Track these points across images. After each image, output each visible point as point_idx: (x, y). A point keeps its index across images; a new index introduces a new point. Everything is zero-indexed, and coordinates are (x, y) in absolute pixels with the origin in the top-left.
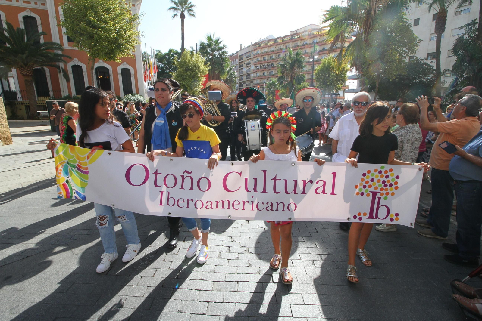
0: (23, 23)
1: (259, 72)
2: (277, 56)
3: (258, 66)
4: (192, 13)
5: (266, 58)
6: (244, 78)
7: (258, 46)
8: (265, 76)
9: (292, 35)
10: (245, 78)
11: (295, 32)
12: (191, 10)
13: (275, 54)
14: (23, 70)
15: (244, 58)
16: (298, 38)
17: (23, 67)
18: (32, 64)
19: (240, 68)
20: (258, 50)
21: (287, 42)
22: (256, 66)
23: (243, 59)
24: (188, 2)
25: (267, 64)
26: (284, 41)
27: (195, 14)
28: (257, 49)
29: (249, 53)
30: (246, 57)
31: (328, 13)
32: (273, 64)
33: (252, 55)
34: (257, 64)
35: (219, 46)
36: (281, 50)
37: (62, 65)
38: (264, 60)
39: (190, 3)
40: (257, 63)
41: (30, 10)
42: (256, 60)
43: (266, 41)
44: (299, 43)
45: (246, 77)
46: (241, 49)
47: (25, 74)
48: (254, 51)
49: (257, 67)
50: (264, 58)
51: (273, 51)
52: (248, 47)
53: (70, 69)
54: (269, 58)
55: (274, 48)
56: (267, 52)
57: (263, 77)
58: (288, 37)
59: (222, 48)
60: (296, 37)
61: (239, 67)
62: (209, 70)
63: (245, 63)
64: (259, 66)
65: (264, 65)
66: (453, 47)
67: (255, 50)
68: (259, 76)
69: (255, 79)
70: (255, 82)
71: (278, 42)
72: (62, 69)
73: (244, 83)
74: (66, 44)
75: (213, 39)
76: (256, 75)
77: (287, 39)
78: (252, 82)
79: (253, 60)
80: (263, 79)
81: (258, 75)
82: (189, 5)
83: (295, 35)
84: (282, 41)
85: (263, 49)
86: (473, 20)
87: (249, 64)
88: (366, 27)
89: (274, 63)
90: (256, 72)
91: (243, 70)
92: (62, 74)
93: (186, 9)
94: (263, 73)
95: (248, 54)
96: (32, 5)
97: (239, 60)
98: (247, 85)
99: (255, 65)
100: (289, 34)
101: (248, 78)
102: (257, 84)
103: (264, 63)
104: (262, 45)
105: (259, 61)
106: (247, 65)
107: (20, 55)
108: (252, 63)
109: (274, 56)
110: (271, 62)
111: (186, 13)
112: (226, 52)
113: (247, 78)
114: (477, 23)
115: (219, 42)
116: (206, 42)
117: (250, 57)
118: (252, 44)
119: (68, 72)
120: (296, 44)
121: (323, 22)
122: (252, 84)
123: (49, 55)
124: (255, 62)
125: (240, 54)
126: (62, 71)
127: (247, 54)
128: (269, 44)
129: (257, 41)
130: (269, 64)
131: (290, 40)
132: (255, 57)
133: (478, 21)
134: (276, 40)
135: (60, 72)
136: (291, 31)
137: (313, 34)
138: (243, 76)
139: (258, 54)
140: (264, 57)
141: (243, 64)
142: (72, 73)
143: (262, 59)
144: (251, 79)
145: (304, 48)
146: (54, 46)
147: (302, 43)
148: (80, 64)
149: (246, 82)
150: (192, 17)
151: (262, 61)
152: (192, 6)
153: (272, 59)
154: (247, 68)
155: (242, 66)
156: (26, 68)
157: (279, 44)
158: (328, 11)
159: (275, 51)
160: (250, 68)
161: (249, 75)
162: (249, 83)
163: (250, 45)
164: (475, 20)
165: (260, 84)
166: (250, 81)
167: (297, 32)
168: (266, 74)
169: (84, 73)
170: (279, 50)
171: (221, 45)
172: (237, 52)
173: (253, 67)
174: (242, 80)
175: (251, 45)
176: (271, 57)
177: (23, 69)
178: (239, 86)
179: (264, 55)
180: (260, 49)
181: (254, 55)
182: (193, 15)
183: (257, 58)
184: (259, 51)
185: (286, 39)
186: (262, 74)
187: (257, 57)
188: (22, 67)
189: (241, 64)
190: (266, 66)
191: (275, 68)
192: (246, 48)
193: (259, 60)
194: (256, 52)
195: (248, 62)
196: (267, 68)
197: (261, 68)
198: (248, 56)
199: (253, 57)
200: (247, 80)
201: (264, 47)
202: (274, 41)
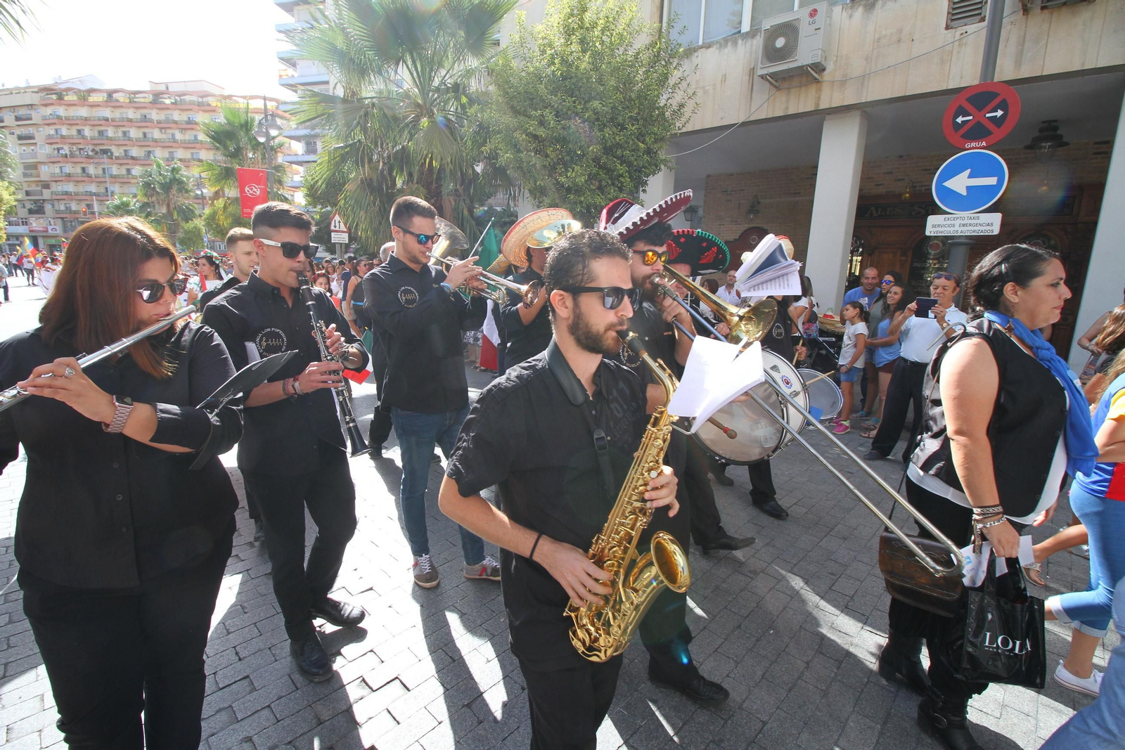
1: (70, 165)
2: (120, 134)
3: (62, 148)
5: (87, 132)
7: (54, 97)
8: (89, 176)
9: (157, 95)
10: (21, 172)
11: (163, 88)
13: (114, 129)
15: (8, 118)
16: (172, 103)
20: (57, 107)
21: (145, 108)
22: (55, 147)
25: (91, 147)
26: (135, 102)
28: (52, 104)
29: (26, 107)
30: (14, 118)
32: (109, 149)
34: (57, 143)
36: (130, 120)
38: (80, 136)
40: (58, 141)
42: (52, 132)
43: (80, 91)
44: (176, 116)
48: (43, 108)
49: (58, 150)
50: (79, 131)
51: (107, 120)
52: (18, 91)
54: (97, 134)
55: (107, 113)
56: (86, 119)
57: (86, 179)
58: (146, 95)
60: (168, 102)
63: (13, 134)
64: (66, 148)
65: (80, 149)
67: (46, 105)
68: (69, 175)
69: (56, 181)
70: (57, 188)
71: (117, 101)
76: (58, 170)
77: (142, 100)
78: (47, 186)
79: (41, 129)
80: (84, 184)
81: (67, 170)
83: (165, 96)
84: (130, 102)
85: (74, 108)
87: (31, 138)
89: (113, 149)
90: (60, 162)
94: (84, 169)
95: (22, 112)
98: (28, 193)
99: (51, 144)
100: (147, 87)
101: (31, 175)
102: (67, 193)
103: (80, 143)
104: (70, 98)
105: (63, 137)
106: (20, 138)
108: (40, 137)
109: (110, 132)
110: (103, 144)
113: (25, 175)
117: (31, 119)
118: (31, 85)
120: (169, 116)
122: (45, 191)
124: (49, 136)
127: (16, 109)
128: (91, 99)
130: (97, 149)
131: (150, 103)
132: (48, 125)
134: (110, 94)
136: (150, 82)
137: (209, 105)
139: (59, 118)
140: (79, 128)
143: (74, 132)
144: (44, 177)
145: (193, 129)
147: (186, 119)
151: (75, 137)
153: (105, 138)
154: (24, 148)
157: (122, 107)
159: (113, 120)
160: (33, 148)
161: (32, 167)
162: (33, 188)
163: (23, 85)
165: (77, 194)
166: (40, 184)
167: (167, 88)
168: (92, 170)
170: (123, 121)
173: (44, 151)
175: (27, 88)
176: (101, 133)
179: (77, 124)
180: (64, 107)
181: (44, 118)
183: (57, 127)
184: (61, 111)
185: (140, 99)
186: (79, 170)
187: (55, 124)
191: (120, 162)
193: (64, 131)
194: (49, 110)
195: (23, 131)
196: (91, 158)
197: (72, 155)
198: (23, 117)
199: (40, 122)
200: (26, 179)
201: (75, 105)
202: (105, 95)
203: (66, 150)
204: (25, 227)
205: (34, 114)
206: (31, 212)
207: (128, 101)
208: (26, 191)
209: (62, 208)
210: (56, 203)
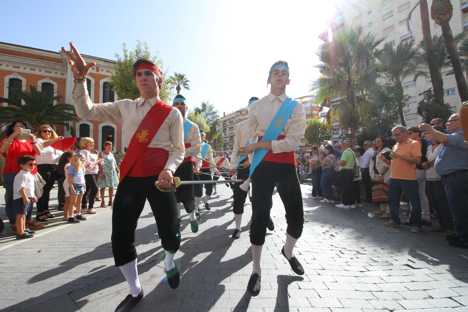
0: (41, 88)
4: (186, 86)
7: (240, 113)
10: (229, 139)
12: (186, 84)
14: (35, 127)
15: (228, 123)
17: (36, 124)
18: (45, 121)
19: (223, 132)
20: (240, 116)
23: (226, 124)
24: (184, 78)
27: (189, 87)
29: (232, 119)
31: (315, 83)
33: (234, 121)
35: (212, 111)
37: (71, 123)
39: (186, 79)
41: (50, 78)
46: (225, 116)
47: (35, 130)
52: (231, 114)
53: (78, 127)
59: (215, 113)
61: (223, 130)
62: (211, 128)
63: (228, 127)
66: (417, 109)
67: (237, 117)
72: (71, 127)
73: (228, 144)
75: (207, 105)
82: (184, 80)
85: (244, 116)
86: (429, 89)
87: (232, 128)
88: (348, 94)
91: (227, 133)
92: (70, 131)
93: (181, 83)
95: (231, 120)
96: (53, 74)
97: (223, 125)
98: (230, 146)
101: (231, 140)
104: (244, 113)
106: (230, 128)
107: (37, 113)
111: (182, 86)
112: (218, 116)
113: (230, 140)
114: (432, 91)
115: (212, 107)
116: (201, 108)
117: (233, 122)
118: (234, 112)
119: (75, 130)
121: (311, 90)
123: (64, 114)
126: (70, 129)
127: (230, 119)
129: (239, 109)
133: (432, 89)
135: (68, 130)
138: (227, 138)
139: (240, 120)
142: (79, 130)
146: (68, 107)
148: (88, 123)
149: (229, 143)
150: (186, 89)
152: (187, 81)
155: (226, 129)
156: (39, 125)
158: (315, 82)
160: (233, 131)
163: (232, 112)
164: (430, 89)
169: (90, 131)
171: (214, 110)
177: (35, 125)
180: (242, 116)
181: (236, 121)
182: (188, 88)
184: (241, 117)
188: (34, 123)
192: (229, 115)
194: (238, 118)
195: (231, 126)
198: (231, 122)
199: (235, 122)
200: (230, 141)
201: (245, 114)
205: (234, 120)
208: (230, 145)
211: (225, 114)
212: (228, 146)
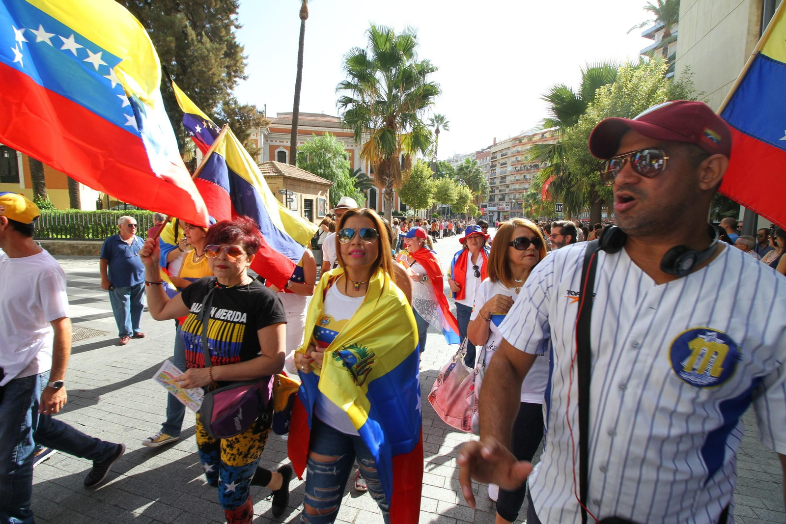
1: (519, 175)
6: (497, 182)
7: (518, 142)
8: (526, 180)
12: (446, 125)
15: (499, 156)
19: (492, 169)
22: (514, 166)
23: (496, 158)
25: (530, 164)
27: (449, 128)
28: (516, 146)
29: (506, 149)
33: (509, 153)
35: (475, 168)
39: (446, 119)
40: (516, 163)
42: (514, 159)
43: (529, 136)
45: (500, 180)
46: (495, 145)
49: (516, 168)
50: (526, 157)
52: (505, 142)
57: (524, 181)
61: (491, 167)
63: (499, 163)
64: (519, 166)
65: (525, 166)
67: (514, 147)
68: (518, 180)
69: (512, 184)
70: (512, 187)
71: (546, 137)
73: (497, 188)
74: (369, 174)
75: (471, 161)
76: (513, 178)
78: (508, 187)
79: (510, 159)
80: (523, 184)
81: (517, 178)
82: (444, 121)
87: (506, 164)
90: (515, 174)
91: (497, 171)
94: (525, 176)
95: (504, 152)
97: (492, 158)
98: (500, 191)
99: (512, 165)
101: (503, 182)
102: (515, 189)
103: (525, 163)
104: (525, 141)
105: (518, 161)
106: (502, 165)
108: (509, 163)
113: (501, 182)
116: (464, 165)
117: (507, 155)
118: (511, 137)
122: (507, 189)
124: (513, 162)
125: (493, 150)
127: (502, 151)
128: (534, 139)
130: (532, 165)
132: (513, 156)
134: (543, 134)
138: (496, 179)
139: (518, 152)
141: (497, 163)
143: (523, 158)
144: (507, 183)
149: (500, 187)
151: (523, 160)
152: (447, 122)
154: (502, 169)
155: (495, 166)
160: (505, 169)
161: (504, 178)
162: (503, 188)
163: (507, 138)
165: (519, 189)
168: (528, 177)
172: (489, 148)
173: (510, 168)
174: (495, 183)
175: (509, 139)
178: (491, 192)
179: (525, 154)
180: (521, 146)
181: (512, 153)
183: (517, 157)
184: (519, 148)
186: (522, 177)
187: (516, 155)
189: (494, 163)
190: (529, 168)
192: (501, 144)
193: (519, 159)
194: (515, 149)
195: (503, 161)
196: (529, 170)
197: (521, 170)
198: (504, 154)
199: (510, 155)
200: (500, 184)
201: (526, 144)
202: (541, 136)
203: (518, 168)
204: (497, 207)
206: (500, 200)
207: (550, 136)
209: (512, 197)
210: (510, 195)
211: (496, 140)
212: (497, 192)
